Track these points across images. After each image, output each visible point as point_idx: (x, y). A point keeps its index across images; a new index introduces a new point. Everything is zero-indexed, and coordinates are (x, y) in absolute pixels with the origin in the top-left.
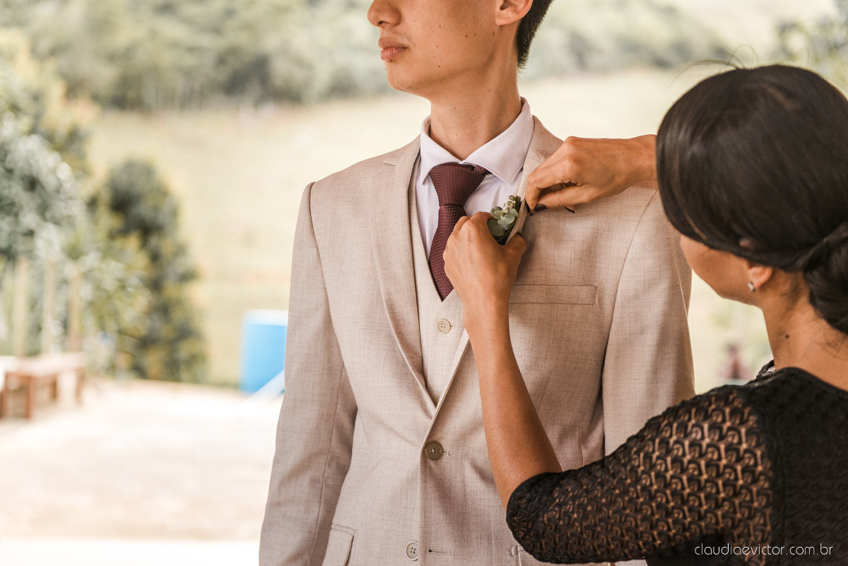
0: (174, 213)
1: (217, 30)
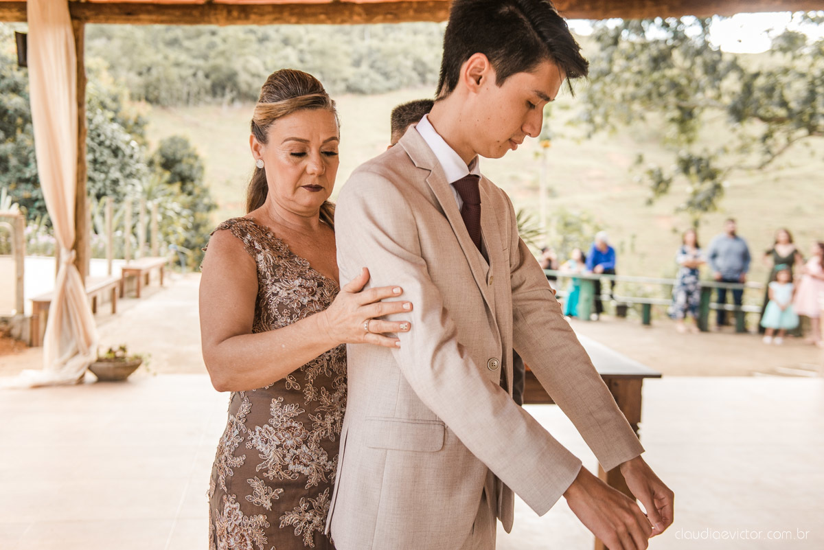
0: (201, 168)
1: (205, 57)
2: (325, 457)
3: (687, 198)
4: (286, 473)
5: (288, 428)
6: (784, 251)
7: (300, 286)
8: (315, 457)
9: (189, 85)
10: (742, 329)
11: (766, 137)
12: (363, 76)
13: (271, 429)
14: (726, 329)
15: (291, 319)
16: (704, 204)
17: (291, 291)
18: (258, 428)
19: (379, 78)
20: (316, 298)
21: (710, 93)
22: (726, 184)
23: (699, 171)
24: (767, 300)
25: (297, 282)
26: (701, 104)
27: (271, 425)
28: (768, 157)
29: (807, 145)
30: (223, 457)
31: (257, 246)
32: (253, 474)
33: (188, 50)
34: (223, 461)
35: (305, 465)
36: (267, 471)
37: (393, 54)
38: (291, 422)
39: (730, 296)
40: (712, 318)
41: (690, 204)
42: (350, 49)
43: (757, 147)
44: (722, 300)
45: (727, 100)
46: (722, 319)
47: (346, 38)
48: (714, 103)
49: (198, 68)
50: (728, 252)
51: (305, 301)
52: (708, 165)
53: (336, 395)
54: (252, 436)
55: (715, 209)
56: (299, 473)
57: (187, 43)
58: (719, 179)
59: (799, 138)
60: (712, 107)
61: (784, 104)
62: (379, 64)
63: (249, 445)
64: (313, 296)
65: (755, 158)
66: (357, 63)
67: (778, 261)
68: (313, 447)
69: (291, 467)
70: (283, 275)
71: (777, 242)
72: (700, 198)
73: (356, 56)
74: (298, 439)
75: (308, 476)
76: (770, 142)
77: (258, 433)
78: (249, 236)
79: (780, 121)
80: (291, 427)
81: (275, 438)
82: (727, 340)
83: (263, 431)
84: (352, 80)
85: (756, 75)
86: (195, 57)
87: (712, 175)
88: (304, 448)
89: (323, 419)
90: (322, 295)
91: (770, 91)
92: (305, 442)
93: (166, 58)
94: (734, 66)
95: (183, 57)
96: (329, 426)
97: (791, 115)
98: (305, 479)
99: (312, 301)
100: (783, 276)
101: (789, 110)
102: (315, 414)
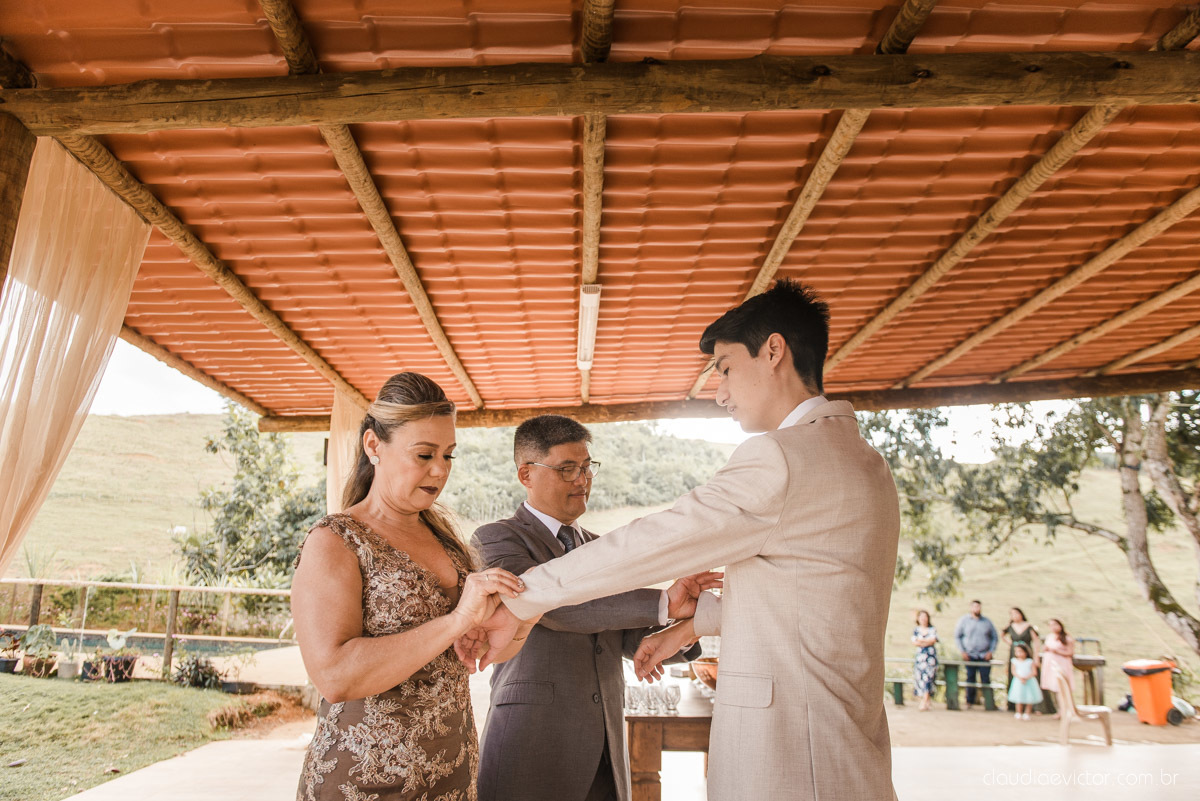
2: (423, 757)
3: (927, 583)
4: (381, 775)
5: (383, 726)
6: (1019, 629)
7: (400, 579)
8: (413, 757)
9: (495, 501)
10: (992, 707)
11: (990, 526)
12: (640, 491)
13: (365, 727)
14: (975, 707)
15: (390, 614)
16: (944, 588)
17: (390, 585)
18: (351, 728)
19: (654, 491)
20: (416, 591)
21: (937, 488)
22: (961, 570)
23: (934, 558)
24: (1011, 677)
25: (397, 575)
26: (929, 498)
27: (365, 724)
28: (995, 543)
29: (1029, 531)
30: (312, 764)
31: (357, 541)
32: (344, 779)
33: (495, 473)
34: (312, 769)
35: (403, 766)
36: (360, 774)
37: (668, 472)
38: (388, 719)
39: (978, 677)
40: (962, 698)
41: (931, 588)
42: (628, 468)
43: (985, 535)
44: (971, 678)
45: (951, 493)
46: (972, 698)
47: (626, 460)
48: (940, 496)
49: (503, 488)
50: (973, 632)
51: (405, 595)
52: (942, 552)
53: (434, 689)
54: (344, 737)
55: (955, 593)
56: (396, 775)
57: (494, 468)
58: (955, 564)
59: (1020, 526)
60: (939, 500)
61: (1001, 495)
62: (653, 480)
63: (341, 747)
64: (413, 589)
65: (984, 545)
66: (636, 480)
67: (1015, 638)
68: (411, 744)
69: (387, 769)
70: (383, 568)
71: (1012, 622)
72: (939, 582)
73: (634, 474)
74: (395, 737)
75: (405, 779)
76: (994, 530)
77: (351, 733)
78: (347, 531)
79: (1001, 511)
80: (387, 724)
81: (370, 737)
82: (978, 717)
83: (357, 730)
84: (631, 493)
85: (975, 472)
86: (500, 479)
87: (947, 561)
88: (401, 746)
89: (422, 715)
90: (422, 588)
91: (988, 483)
92: (403, 741)
93: (478, 480)
94: (951, 464)
95: (491, 479)
96: (427, 722)
97: (1010, 505)
98: (401, 783)
99: (412, 594)
100: (1018, 652)
101: (1007, 500)
102: (413, 709)
